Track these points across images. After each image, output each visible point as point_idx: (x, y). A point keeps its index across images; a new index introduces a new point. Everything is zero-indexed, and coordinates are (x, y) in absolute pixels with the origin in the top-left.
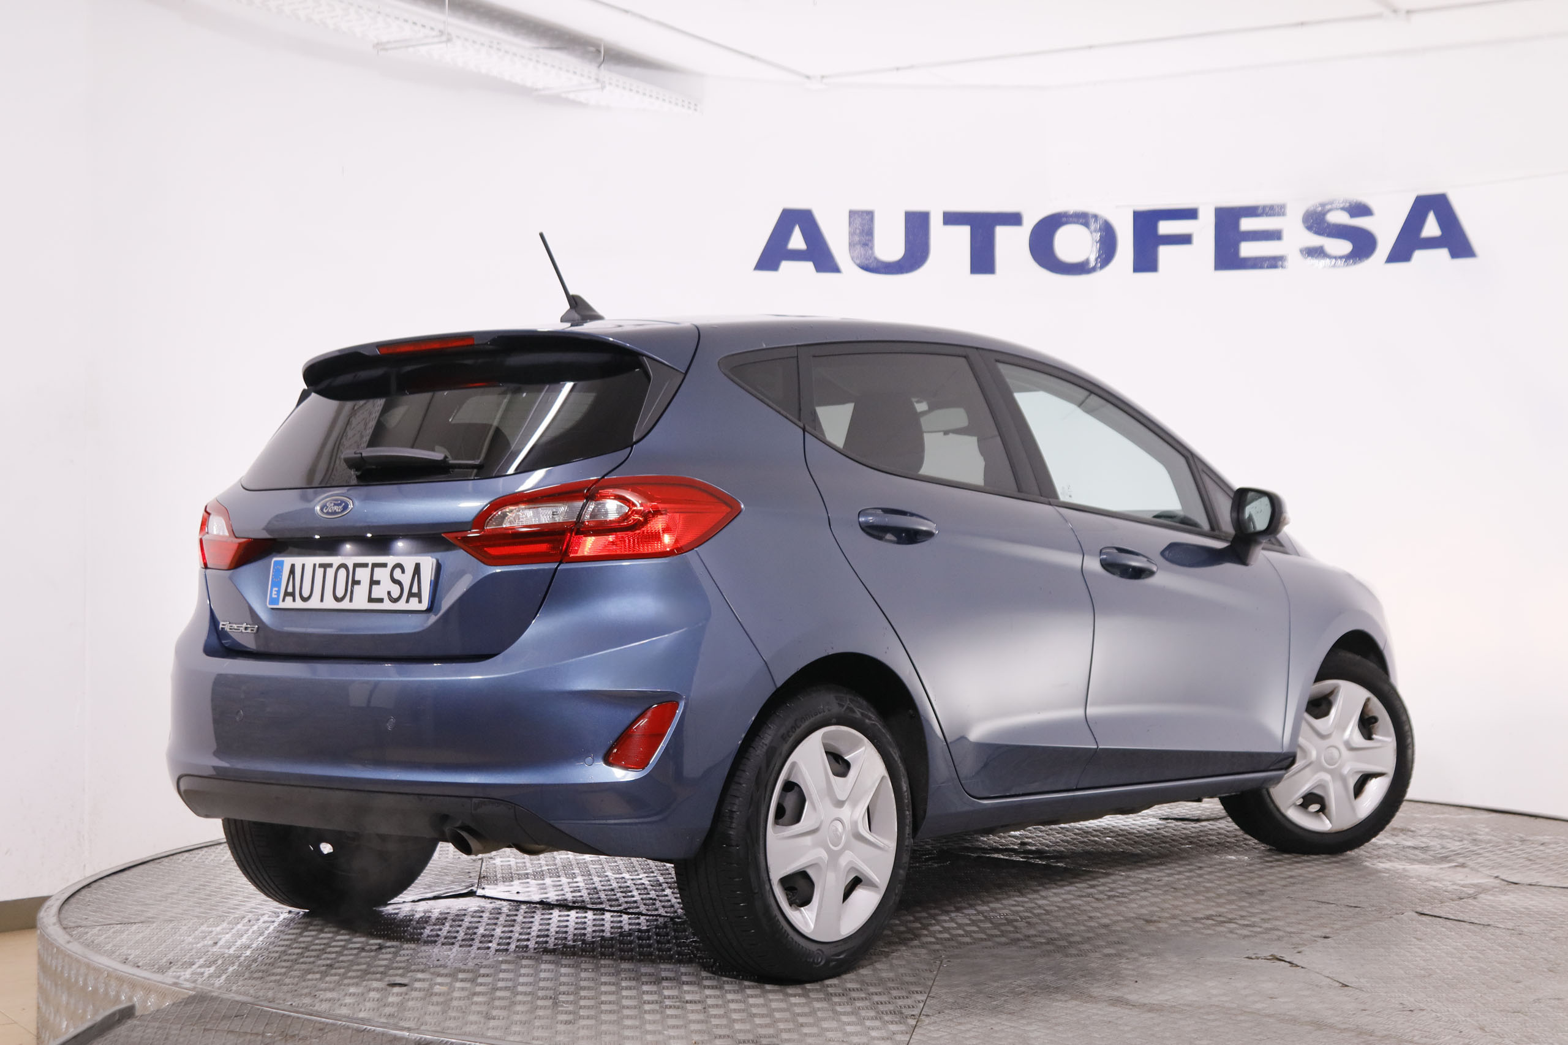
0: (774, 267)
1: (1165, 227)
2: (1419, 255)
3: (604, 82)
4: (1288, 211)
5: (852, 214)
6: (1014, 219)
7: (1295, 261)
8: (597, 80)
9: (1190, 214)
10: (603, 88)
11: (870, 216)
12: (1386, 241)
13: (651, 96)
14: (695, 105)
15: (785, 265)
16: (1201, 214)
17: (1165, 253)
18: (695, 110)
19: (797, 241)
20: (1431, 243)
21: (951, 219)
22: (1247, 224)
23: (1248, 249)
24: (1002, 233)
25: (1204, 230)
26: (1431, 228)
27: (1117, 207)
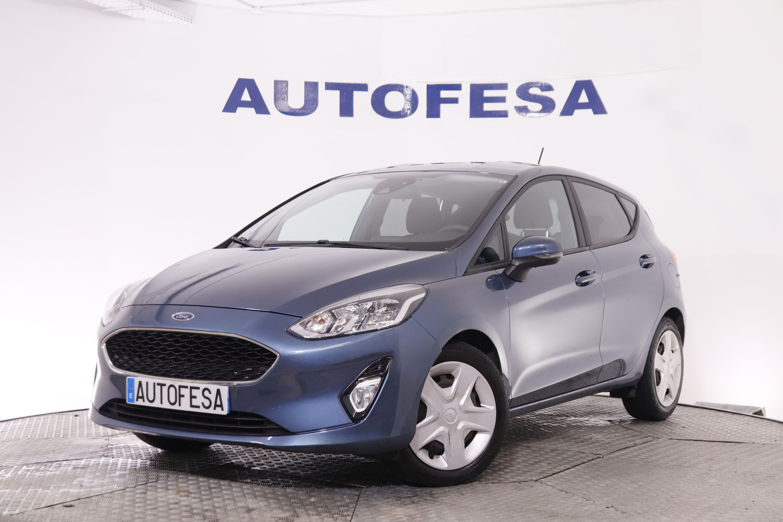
0: (234, 111)
1: (444, 94)
2: (577, 112)
3: (144, 5)
4: (509, 87)
5: (276, 82)
6: (363, 87)
7: (512, 113)
8: (140, 4)
9: (457, 87)
10: (144, 8)
11: (285, 84)
12: (560, 104)
13: (168, 14)
14: (191, 20)
15: (239, 109)
16: (463, 87)
17: (443, 107)
18: (191, 22)
19: (246, 97)
20: (583, 106)
21: (330, 86)
22: (487, 93)
23: (487, 107)
24: (357, 95)
25: (464, 96)
26: (584, 98)
27: (418, 82)
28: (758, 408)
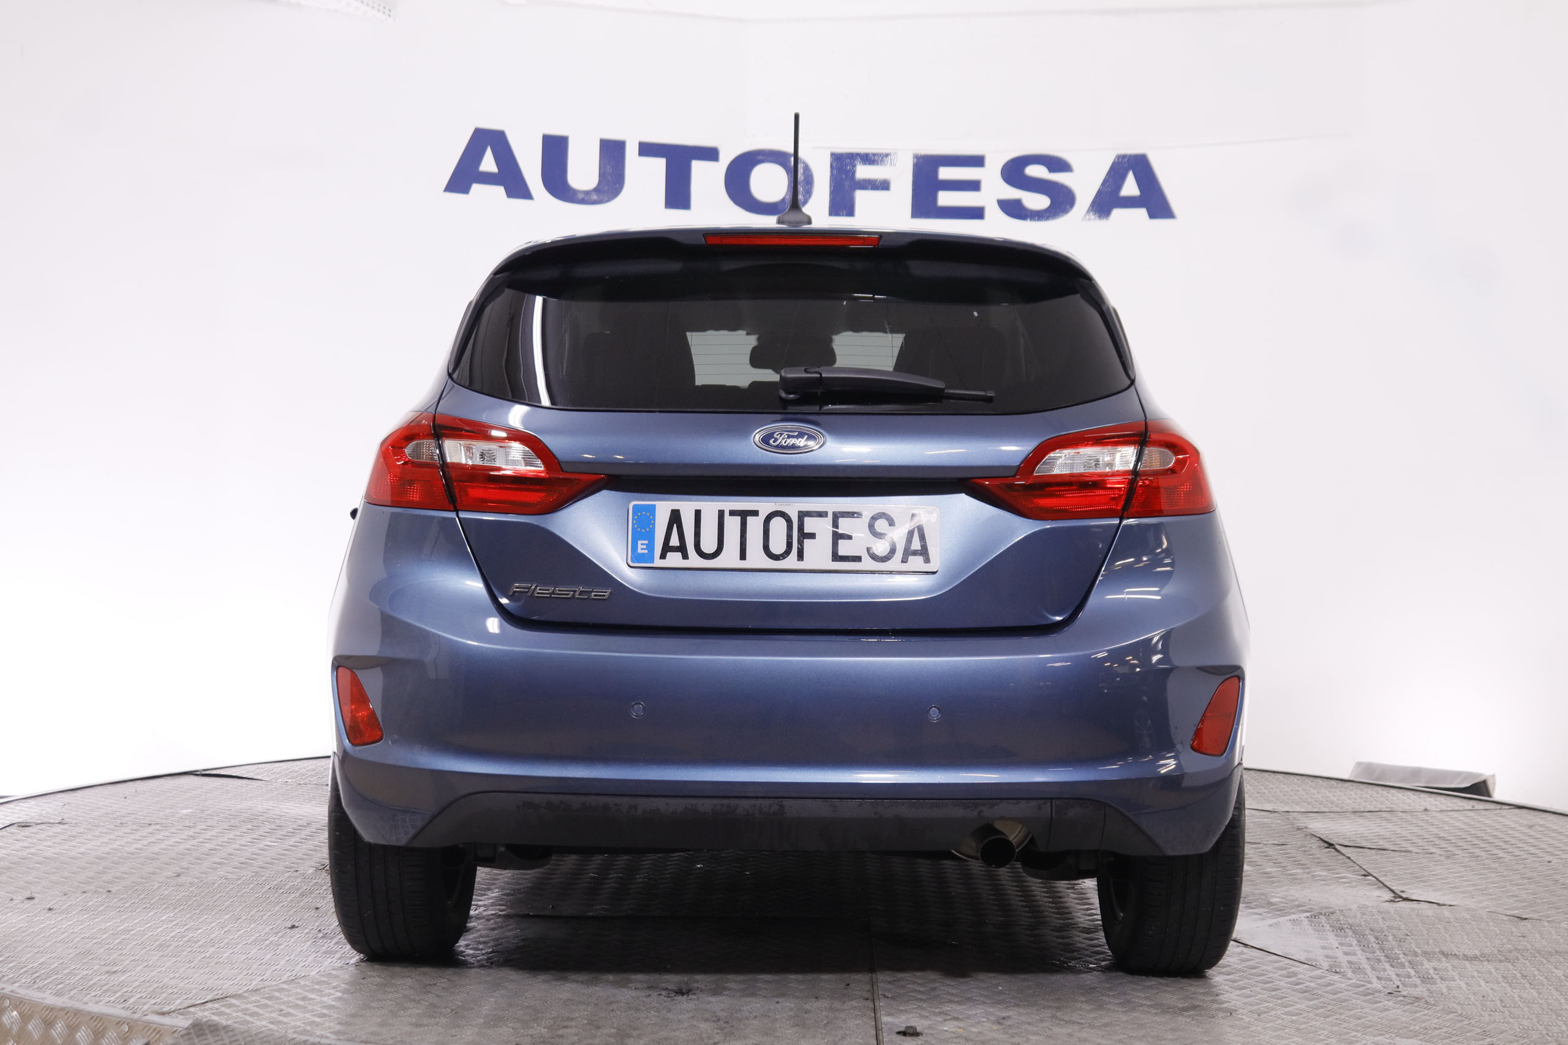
0: (465, 190)
1: (863, 172)
2: (1117, 213)
4: (987, 161)
5: (546, 138)
6: (710, 154)
7: (992, 211)
11: (564, 142)
12: (1085, 197)
14: (390, 10)
15: (476, 188)
16: (897, 159)
17: (861, 197)
18: (389, 15)
19: (488, 164)
20: (1130, 203)
21: (647, 149)
22: (946, 173)
23: (946, 199)
24: (698, 168)
25: (901, 177)
26: (1130, 187)
27: (814, 148)
28: (1480, 775)
